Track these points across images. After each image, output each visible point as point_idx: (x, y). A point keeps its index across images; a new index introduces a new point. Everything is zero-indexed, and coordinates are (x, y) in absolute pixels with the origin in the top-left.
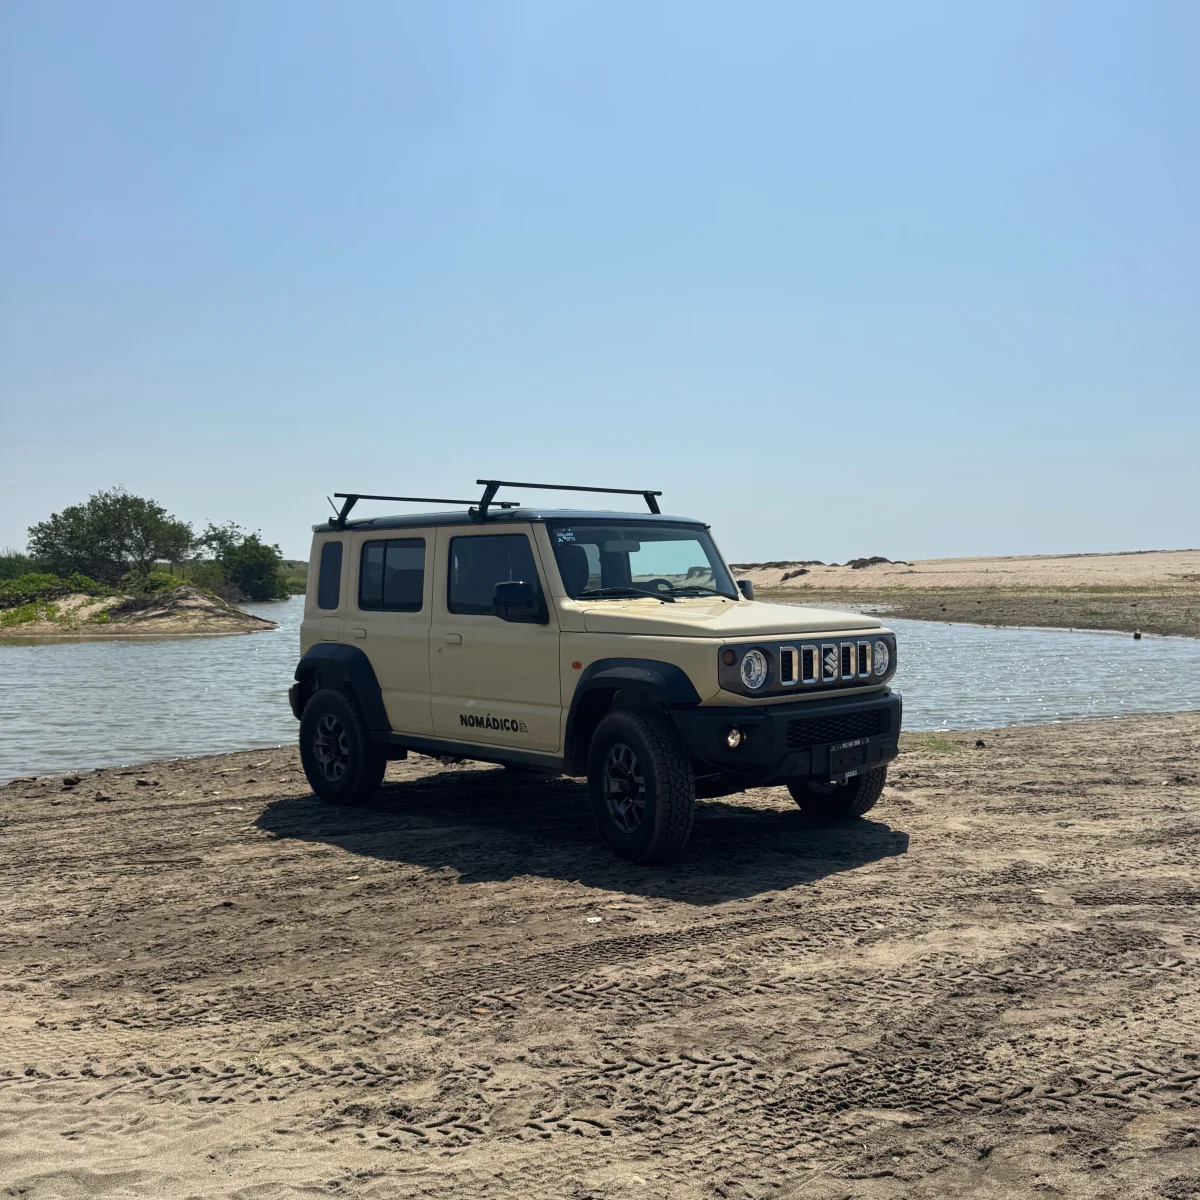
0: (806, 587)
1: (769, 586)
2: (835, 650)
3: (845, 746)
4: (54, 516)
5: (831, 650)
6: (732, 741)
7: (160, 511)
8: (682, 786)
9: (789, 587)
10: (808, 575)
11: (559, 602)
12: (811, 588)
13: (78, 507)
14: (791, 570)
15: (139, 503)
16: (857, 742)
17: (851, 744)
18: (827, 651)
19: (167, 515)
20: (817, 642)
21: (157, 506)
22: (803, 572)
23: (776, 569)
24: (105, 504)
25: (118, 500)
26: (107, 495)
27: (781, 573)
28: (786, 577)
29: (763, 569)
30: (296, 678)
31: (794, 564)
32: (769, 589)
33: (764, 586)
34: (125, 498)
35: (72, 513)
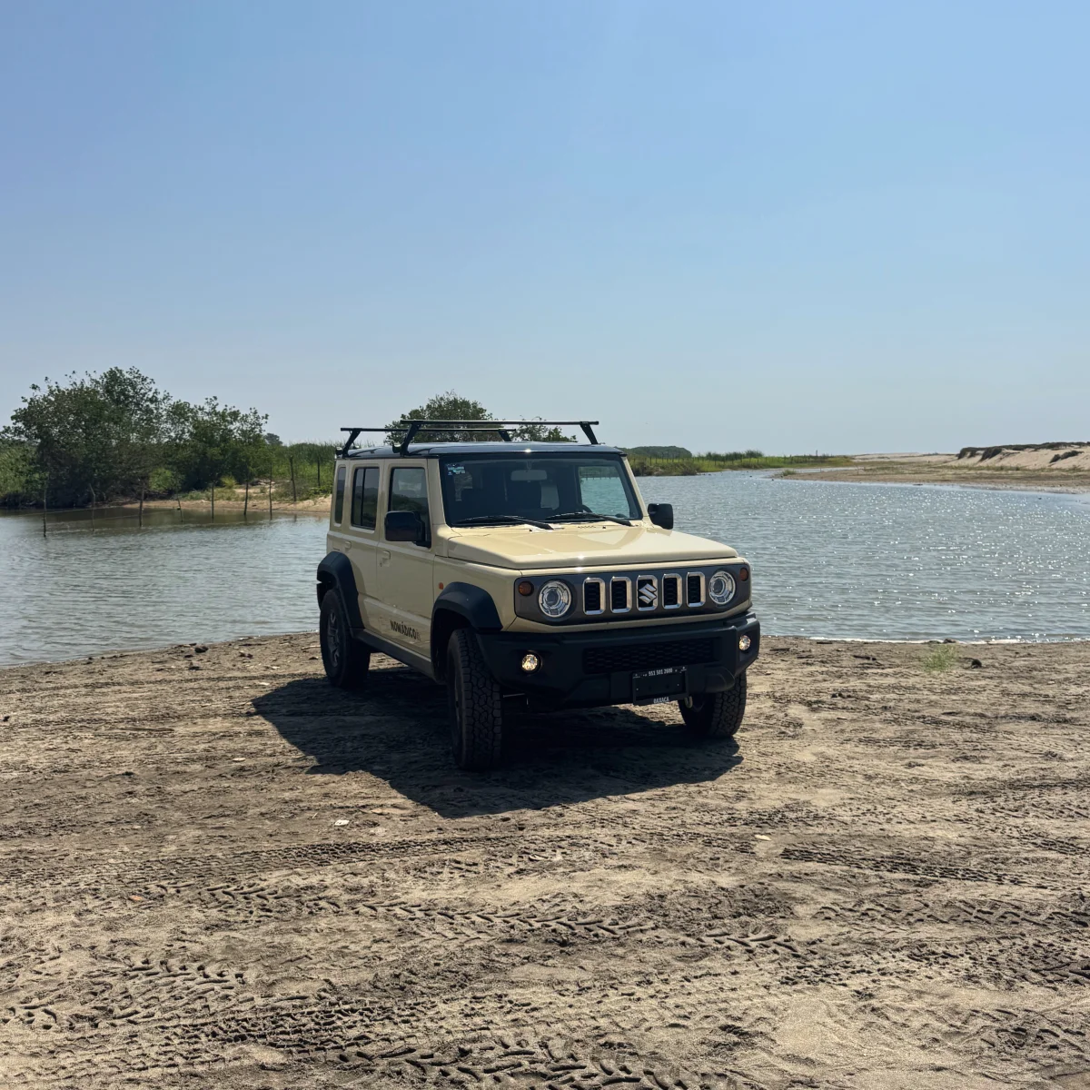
0: (1075, 469)
1: (1037, 467)
2: (655, 583)
3: (651, 673)
4: (403, 416)
5: (650, 582)
6: (529, 664)
7: (482, 410)
8: (486, 703)
9: (1057, 469)
10: (1080, 456)
11: (437, 529)
12: (1079, 470)
13: (419, 409)
14: (1061, 452)
15: (465, 404)
16: (669, 671)
17: (659, 672)
18: (642, 583)
19: (486, 413)
20: (632, 574)
21: (479, 406)
22: (1074, 454)
23: (1049, 450)
24: (440, 406)
25: (451, 402)
26: (442, 399)
27: (1052, 453)
28: (1056, 459)
29: (1035, 451)
30: (319, 579)
31: (1065, 445)
32: (1034, 470)
33: (1031, 468)
34: (455, 400)
35: (415, 413)
